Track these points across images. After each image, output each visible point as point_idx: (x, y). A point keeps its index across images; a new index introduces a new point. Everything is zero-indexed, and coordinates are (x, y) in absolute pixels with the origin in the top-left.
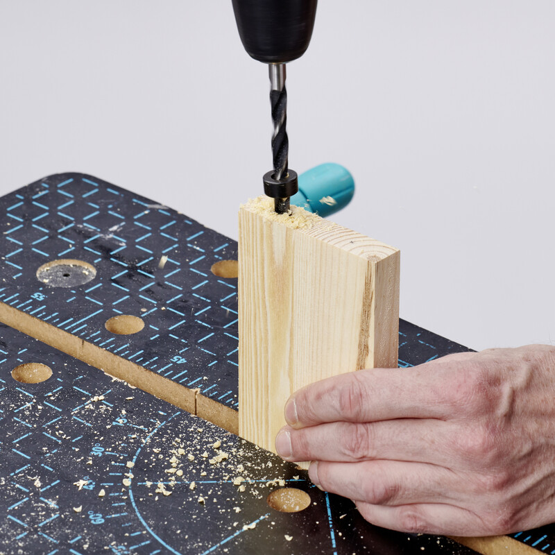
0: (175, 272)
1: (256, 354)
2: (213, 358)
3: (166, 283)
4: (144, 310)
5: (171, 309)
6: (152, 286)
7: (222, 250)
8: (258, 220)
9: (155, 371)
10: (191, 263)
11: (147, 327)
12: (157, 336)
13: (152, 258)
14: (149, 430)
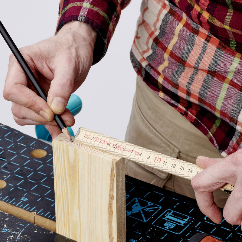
0: (15, 157)
1: (63, 199)
2: (39, 197)
3: (12, 162)
4: (5, 177)
5: (16, 175)
6: (6, 165)
7: (33, 144)
8: (62, 145)
9: (15, 205)
10: (21, 152)
11: (7, 185)
12: (13, 188)
13: (3, 151)
14: (18, 233)
